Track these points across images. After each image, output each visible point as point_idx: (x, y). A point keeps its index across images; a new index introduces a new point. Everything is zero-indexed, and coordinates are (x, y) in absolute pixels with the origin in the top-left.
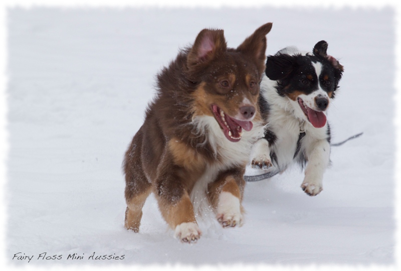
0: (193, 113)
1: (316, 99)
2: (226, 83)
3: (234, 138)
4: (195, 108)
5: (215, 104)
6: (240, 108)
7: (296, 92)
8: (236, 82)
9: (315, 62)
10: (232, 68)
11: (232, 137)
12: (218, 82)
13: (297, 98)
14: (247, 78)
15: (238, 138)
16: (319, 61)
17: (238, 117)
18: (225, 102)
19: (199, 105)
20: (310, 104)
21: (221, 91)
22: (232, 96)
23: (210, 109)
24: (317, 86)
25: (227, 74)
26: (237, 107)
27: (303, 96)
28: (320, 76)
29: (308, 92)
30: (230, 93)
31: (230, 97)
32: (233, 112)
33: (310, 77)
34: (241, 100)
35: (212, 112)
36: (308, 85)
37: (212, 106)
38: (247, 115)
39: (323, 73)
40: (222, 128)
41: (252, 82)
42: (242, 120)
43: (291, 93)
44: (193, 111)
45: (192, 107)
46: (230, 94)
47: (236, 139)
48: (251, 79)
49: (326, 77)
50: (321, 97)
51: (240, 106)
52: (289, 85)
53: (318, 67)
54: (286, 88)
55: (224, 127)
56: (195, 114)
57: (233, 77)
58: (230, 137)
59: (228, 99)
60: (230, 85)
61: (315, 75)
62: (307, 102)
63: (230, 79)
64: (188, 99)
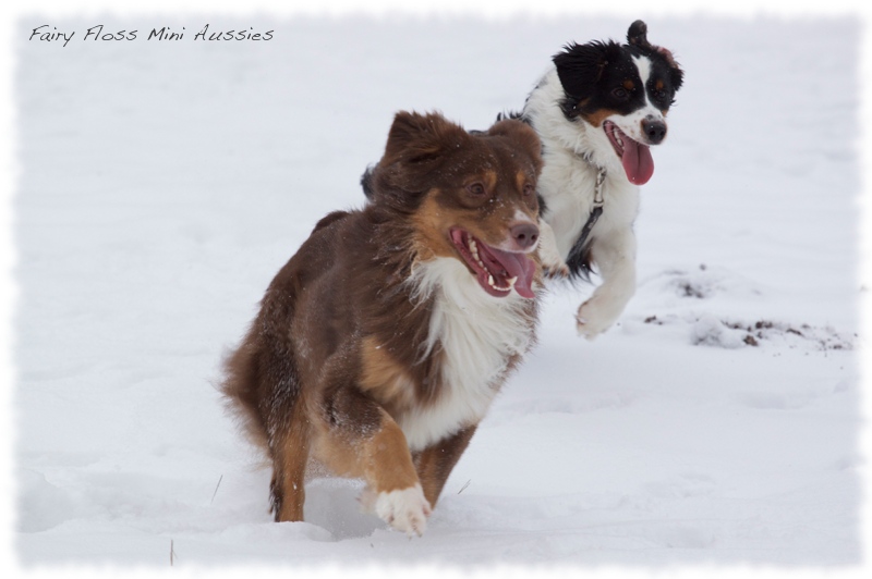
0: (414, 256)
1: (644, 124)
2: (480, 189)
3: (499, 289)
4: (417, 245)
5: (457, 226)
6: (510, 229)
7: (601, 112)
8: (498, 184)
9: (638, 57)
10: (489, 160)
11: (495, 287)
12: (463, 187)
13: (602, 122)
14: (520, 178)
15: (507, 289)
16: (644, 55)
17: (507, 246)
18: (480, 220)
19: (425, 237)
20: (632, 132)
21: (469, 202)
22: (493, 209)
23: (448, 239)
24: (644, 100)
25: (481, 172)
26: (505, 226)
27: (616, 119)
28: (648, 82)
29: (626, 109)
30: (487, 204)
31: (489, 211)
32: (496, 237)
33: (629, 84)
34: (511, 214)
35: (452, 245)
36: (626, 99)
37: (451, 232)
38: (524, 242)
39: (654, 77)
40: (473, 272)
41: (528, 186)
42: (514, 251)
43: (592, 113)
44: (413, 251)
45: (411, 244)
46: (488, 207)
47: (503, 289)
48: (526, 181)
49: (660, 85)
50: (652, 120)
51: (511, 224)
52: (589, 99)
53: (643, 66)
54: (583, 104)
55: (477, 270)
56: (418, 256)
57: (492, 177)
58: (491, 287)
59: (484, 215)
60: (486, 192)
61: (639, 81)
62: (626, 127)
63: (486, 179)
64: (402, 230)
